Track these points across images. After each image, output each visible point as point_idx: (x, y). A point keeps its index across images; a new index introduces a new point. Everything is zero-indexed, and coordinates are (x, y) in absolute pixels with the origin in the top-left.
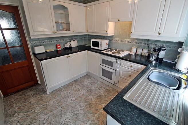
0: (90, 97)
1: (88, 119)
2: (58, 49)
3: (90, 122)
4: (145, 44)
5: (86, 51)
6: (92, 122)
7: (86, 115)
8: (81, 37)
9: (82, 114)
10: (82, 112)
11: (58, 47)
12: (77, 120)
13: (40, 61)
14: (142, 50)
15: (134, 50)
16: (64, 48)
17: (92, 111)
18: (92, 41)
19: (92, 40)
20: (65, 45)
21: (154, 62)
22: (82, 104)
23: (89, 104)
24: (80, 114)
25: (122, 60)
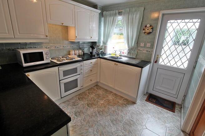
7: (111, 114)
9: (111, 117)
12: (117, 120)
17: (106, 110)
19: (23, 52)
22: (99, 119)
24: (111, 118)
25: (84, 62)
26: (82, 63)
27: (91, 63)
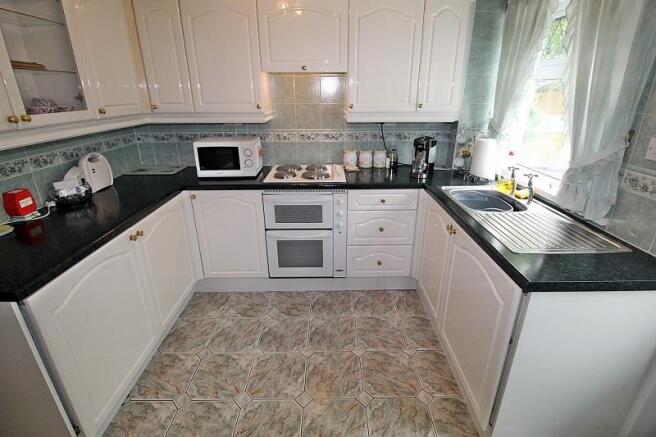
0: (292, 354)
1: (355, 409)
2: (28, 217)
3: (369, 412)
4: (375, 136)
5: (185, 194)
6: (373, 408)
7: (336, 406)
8: (111, 139)
9: (325, 414)
10: (319, 409)
11: (25, 203)
13: (14, 305)
14: (373, 154)
15: (350, 158)
16: (53, 204)
17: (340, 383)
18: (200, 149)
19: (197, 145)
20: (57, 185)
21: (424, 176)
22: (289, 390)
23: (312, 374)
25: (350, 191)
26: (341, 196)
27: (383, 201)
